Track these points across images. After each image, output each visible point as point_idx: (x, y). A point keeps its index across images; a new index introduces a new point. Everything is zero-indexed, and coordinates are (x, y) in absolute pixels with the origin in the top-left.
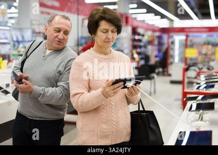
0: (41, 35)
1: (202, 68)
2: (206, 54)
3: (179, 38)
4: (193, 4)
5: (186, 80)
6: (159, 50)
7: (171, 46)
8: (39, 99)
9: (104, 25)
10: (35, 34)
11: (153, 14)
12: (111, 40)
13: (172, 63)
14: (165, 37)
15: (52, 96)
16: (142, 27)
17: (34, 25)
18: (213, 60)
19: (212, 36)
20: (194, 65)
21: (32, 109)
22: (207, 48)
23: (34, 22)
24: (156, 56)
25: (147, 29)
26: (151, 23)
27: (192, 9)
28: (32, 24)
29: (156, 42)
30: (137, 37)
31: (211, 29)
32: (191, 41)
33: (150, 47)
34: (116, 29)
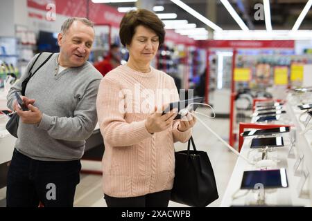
0: (30, 46)
1: (257, 96)
2: (262, 77)
3: (223, 55)
4: (242, 7)
5: (235, 112)
6: (195, 72)
7: (212, 66)
8: (49, 132)
9: (141, 31)
10: (21, 46)
11: (186, 21)
12: (152, 51)
13: (213, 90)
14: (203, 53)
15: (67, 129)
16: (171, 39)
17: (20, 32)
18: (270, 86)
19: (267, 53)
20: (246, 91)
21: (38, 146)
22: (263, 69)
23: (19, 29)
24: (190, 80)
25: (178, 43)
26: (183, 33)
27: (240, 15)
28: (16, 32)
29: (190, 61)
30: (164, 53)
31: (266, 44)
32: (240, 59)
33: (181, 67)
34: (158, 37)
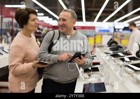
11: (48, 17)
16: (41, 25)
25: (44, 26)
30: (38, 31)
31: (83, 28)
